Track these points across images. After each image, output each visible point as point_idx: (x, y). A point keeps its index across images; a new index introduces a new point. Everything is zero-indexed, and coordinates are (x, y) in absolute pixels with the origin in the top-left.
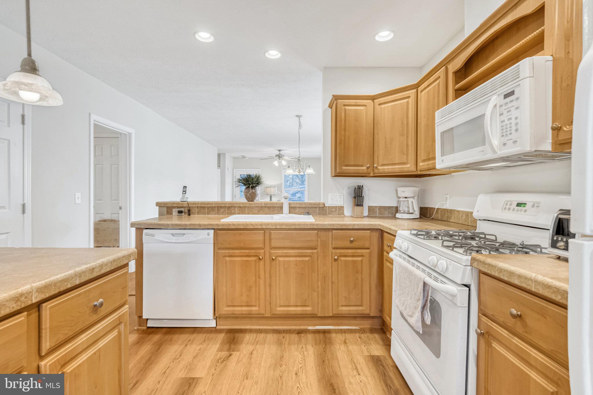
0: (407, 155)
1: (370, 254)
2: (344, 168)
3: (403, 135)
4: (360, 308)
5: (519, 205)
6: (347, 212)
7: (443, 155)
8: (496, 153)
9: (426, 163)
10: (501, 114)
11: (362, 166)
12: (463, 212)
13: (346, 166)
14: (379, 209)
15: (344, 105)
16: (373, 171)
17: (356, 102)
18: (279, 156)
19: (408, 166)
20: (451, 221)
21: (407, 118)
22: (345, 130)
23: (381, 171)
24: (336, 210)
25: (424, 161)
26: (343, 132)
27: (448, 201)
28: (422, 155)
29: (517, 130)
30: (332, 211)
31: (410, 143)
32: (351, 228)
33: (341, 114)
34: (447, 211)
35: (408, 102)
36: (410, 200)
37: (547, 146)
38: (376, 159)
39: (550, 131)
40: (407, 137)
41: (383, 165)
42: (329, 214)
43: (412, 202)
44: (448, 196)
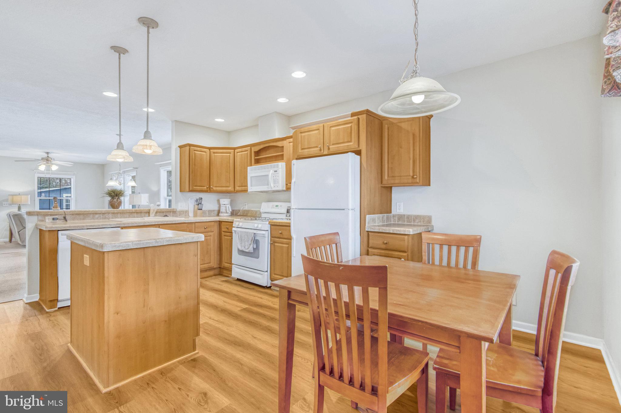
0: (230, 182)
1: (214, 235)
2: (194, 187)
3: (227, 172)
4: (210, 264)
5: (276, 206)
6: (191, 214)
7: (251, 186)
8: (272, 189)
9: (240, 188)
10: (274, 177)
11: (204, 187)
12: (254, 211)
13: (195, 186)
14: (208, 212)
15: (194, 150)
16: (210, 190)
17: (201, 150)
18: (47, 160)
19: (230, 188)
20: (248, 215)
21: (229, 163)
22: (195, 165)
23: (215, 190)
24: (183, 213)
25: (239, 187)
26: (194, 166)
27: (246, 206)
28: (238, 183)
29: (278, 183)
30: (181, 214)
31: (231, 177)
32: (205, 221)
33: (193, 155)
34: (246, 211)
35: (230, 156)
36: (227, 206)
37: (285, 189)
38: (211, 183)
39: (285, 185)
40: (230, 173)
41: (216, 187)
42: (179, 215)
43: (228, 207)
44: (246, 204)
